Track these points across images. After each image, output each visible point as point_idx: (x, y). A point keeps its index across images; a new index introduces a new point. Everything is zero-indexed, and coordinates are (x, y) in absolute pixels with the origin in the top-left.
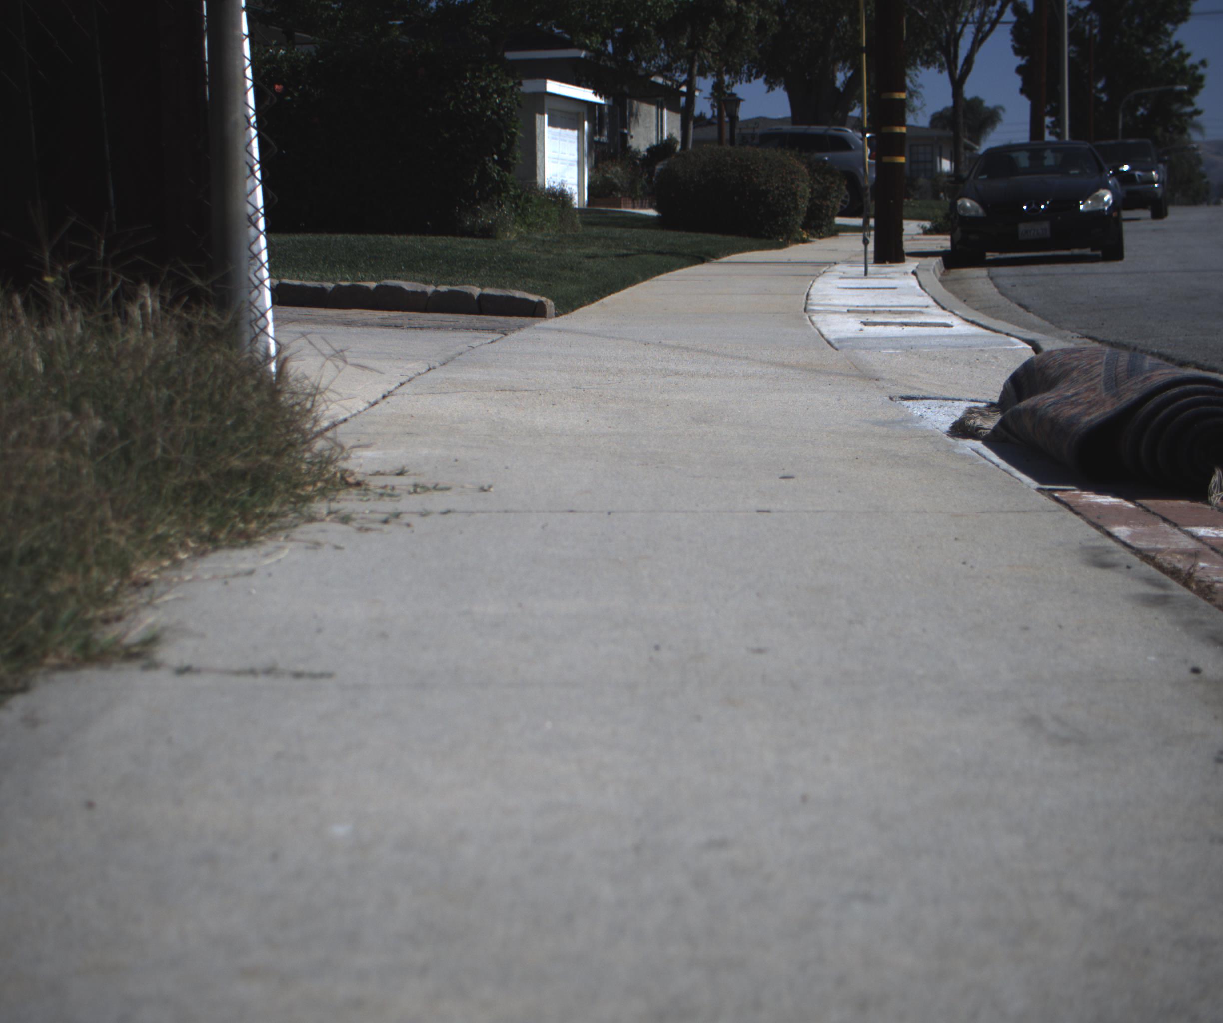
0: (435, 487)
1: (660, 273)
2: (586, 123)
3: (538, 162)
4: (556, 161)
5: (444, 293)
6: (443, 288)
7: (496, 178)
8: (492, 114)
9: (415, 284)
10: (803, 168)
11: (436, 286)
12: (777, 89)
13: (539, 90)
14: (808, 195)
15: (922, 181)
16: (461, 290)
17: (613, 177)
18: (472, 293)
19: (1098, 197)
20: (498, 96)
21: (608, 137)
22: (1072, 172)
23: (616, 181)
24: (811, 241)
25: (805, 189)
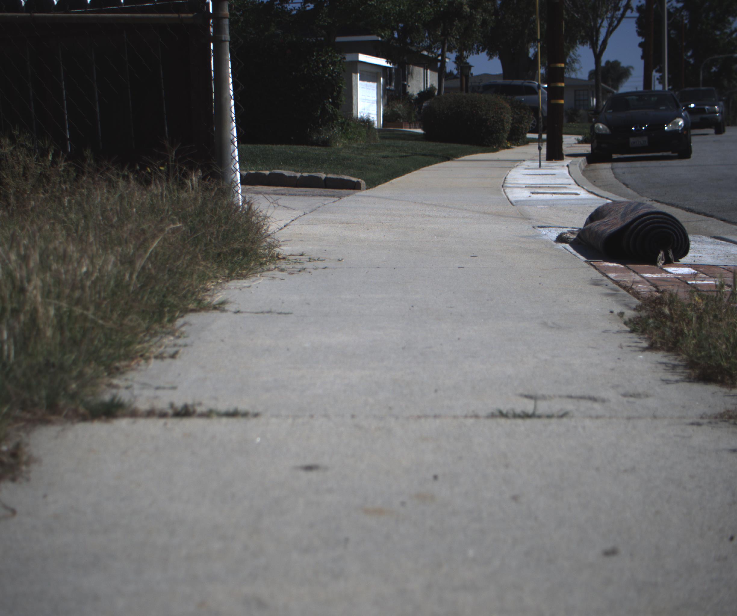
0: (318, 260)
1: (424, 166)
2: (382, 79)
3: (354, 101)
4: (364, 100)
5: (306, 177)
6: (305, 174)
7: (331, 112)
8: (328, 76)
9: (290, 172)
10: (507, 105)
11: (302, 173)
12: (495, 58)
13: (355, 59)
14: (511, 121)
15: (582, 112)
16: (315, 175)
17: (398, 110)
18: (322, 177)
19: (675, 122)
20: (332, 65)
21: (395, 86)
22: (661, 108)
23: (400, 112)
24: (512, 148)
25: (508, 118)
